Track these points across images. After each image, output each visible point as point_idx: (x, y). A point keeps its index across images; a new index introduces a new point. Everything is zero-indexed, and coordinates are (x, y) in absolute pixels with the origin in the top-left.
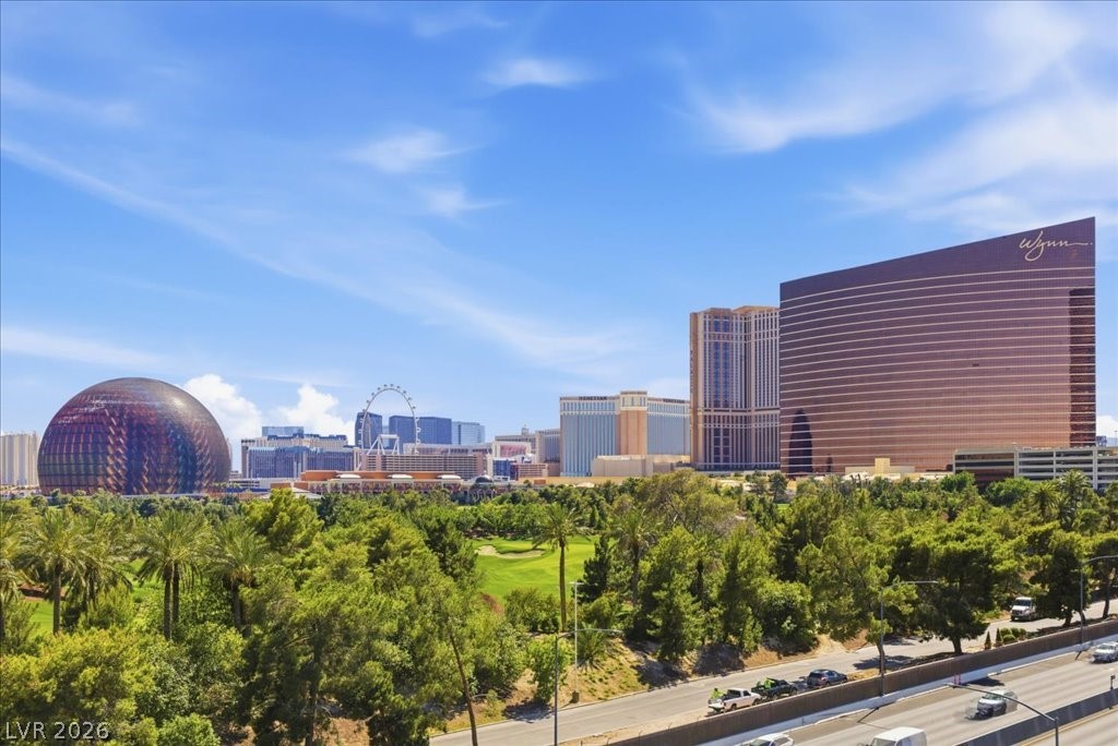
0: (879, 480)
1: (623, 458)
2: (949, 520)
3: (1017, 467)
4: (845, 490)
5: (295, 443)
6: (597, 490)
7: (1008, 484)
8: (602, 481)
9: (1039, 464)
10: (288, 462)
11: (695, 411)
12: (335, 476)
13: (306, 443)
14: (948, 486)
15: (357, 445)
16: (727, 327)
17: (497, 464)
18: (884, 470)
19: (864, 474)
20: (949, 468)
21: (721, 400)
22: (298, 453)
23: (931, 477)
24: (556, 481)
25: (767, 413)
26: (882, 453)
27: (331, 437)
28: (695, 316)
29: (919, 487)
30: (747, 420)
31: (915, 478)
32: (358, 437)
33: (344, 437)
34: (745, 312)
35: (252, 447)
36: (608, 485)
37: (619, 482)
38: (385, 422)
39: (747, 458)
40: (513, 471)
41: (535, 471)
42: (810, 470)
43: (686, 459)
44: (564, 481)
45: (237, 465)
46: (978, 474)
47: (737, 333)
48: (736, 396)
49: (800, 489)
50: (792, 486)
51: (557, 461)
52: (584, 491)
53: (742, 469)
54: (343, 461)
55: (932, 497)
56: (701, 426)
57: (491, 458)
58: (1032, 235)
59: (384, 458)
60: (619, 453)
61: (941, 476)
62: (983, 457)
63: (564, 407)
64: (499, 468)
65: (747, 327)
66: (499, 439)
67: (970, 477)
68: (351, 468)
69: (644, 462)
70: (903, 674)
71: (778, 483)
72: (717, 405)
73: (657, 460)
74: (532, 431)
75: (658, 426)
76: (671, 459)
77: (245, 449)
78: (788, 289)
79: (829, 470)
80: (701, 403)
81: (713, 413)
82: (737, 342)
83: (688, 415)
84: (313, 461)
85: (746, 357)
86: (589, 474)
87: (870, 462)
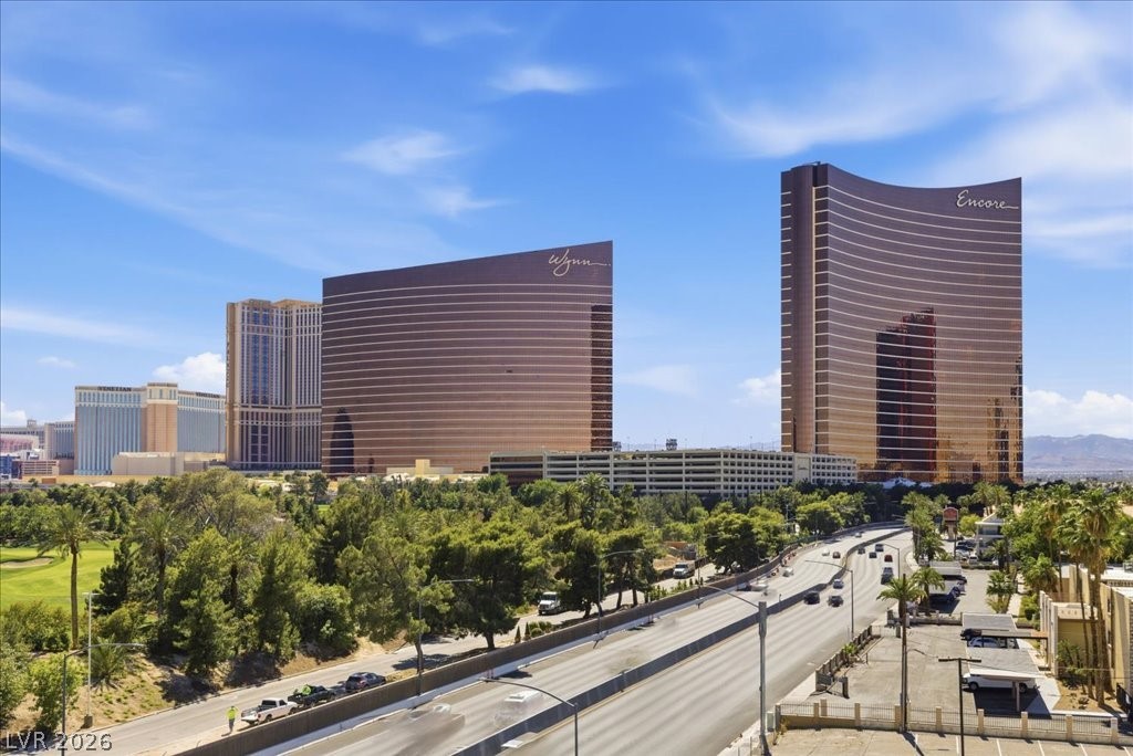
0: (419, 480)
1: (149, 455)
2: (484, 521)
3: (545, 470)
4: (386, 491)
6: (118, 490)
7: (538, 485)
8: (125, 480)
9: (564, 467)
11: (231, 406)
14: (484, 487)
16: (267, 320)
18: (423, 471)
19: (404, 475)
20: (485, 470)
21: (260, 396)
23: (468, 478)
24: (69, 480)
25: (308, 411)
26: (423, 454)
28: (232, 307)
29: (457, 488)
30: (287, 418)
31: (454, 479)
34: (287, 306)
36: (131, 484)
37: (144, 481)
39: (287, 457)
40: (15, 468)
41: (43, 468)
42: (352, 470)
43: (220, 457)
44: (80, 479)
46: (510, 476)
47: (277, 328)
48: (275, 393)
49: (341, 490)
50: (333, 487)
51: (71, 457)
52: (102, 492)
53: (281, 468)
55: (469, 498)
56: (237, 422)
58: (559, 252)
60: (144, 449)
61: (478, 477)
62: (516, 459)
63: (80, 397)
65: (288, 322)
67: (504, 478)
69: (173, 460)
70: (440, 672)
71: (319, 484)
72: (255, 401)
73: (189, 458)
74: (40, 423)
75: (191, 414)
76: (204, 458)
78: (332, 286)
79: (371, 470)
80: (238, 399)
81: (250, 410)
82: (277, 337)
83: (224, 410)
85: (287, 352)
86: (109, 473)
87: (412, 463)
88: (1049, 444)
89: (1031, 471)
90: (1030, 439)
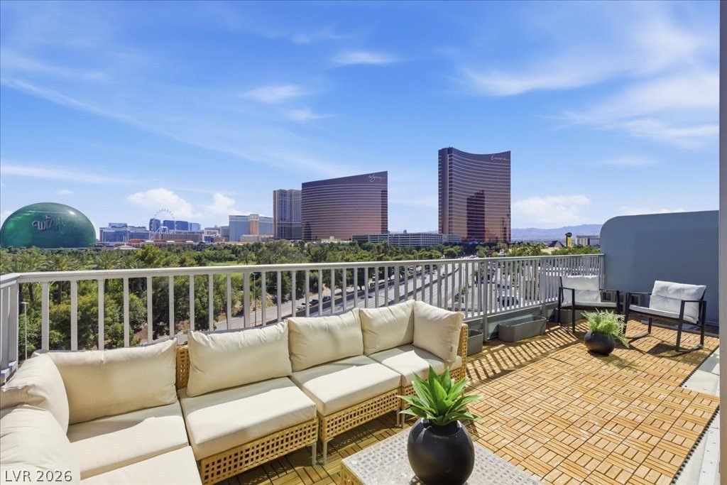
0: (332, 243)
1: (252, 236)
3: (369, 239)
4: (322, 246)
5: (123, 229)
6: (244, 245)
7: (367, 244)
8: (246, 243)
9: (374, 238)
10: (122, 236)
11: (275, 221)
12: (143, 241)
13: (128, 229)
14: (351, 244)
15: (150, 230)
16: (285, 195)
17: (206, 237)
18: (332, 240)
19: (327, 241)
20: (350, 239)
21: (283, 218)
22: (125, 233)
23: (346, 242)
24: (229, 243)
25: (297, 221)
26: (331, 235)
27: (139, 227)
28: (275, 192)
29: (343, 245)
30: (291, 224)
31: (341, 242)
32: (151, 227)
33: (144, 228)
34: (291, 191)
35: (104, 231)
36: (248, 244)
37: (251, 243)
38: (162, 222)
39: (291, 235)
40: (212, 240)
41: (220, 239)
42: (310, 240)
43: (272, 236)
44: (233, 243)
45: (98, 237)
46: (359, 241)
47: (288, 198)
48: (288, 217)
49: (308, 245)
50: (306, 245)
51: (228, 236)
52: (239, 246)
53: (290, 239)
54: (144, 236)
55: (347, 248)
56: (277, 226)
57: (204, 235)
58: (372, 174)
59: (162, 235)
60: (249, 234)
61: (349, 242)
62: (360, 236)
63: (230, 219)
64: (206, 238)
65: (291, 196)
66: (206, 229)
67: (357, 242)
68: (148, 239)
69: (258, 237)
71: (302, 244)
73: (263, 236)
74: (219, 226)
75: (263, 223)
76: (267, 236)
77: (101, 231)
78: (304, 185)
79: (316, 240)
80: (277, 219)
81: (280, 222)
82: (288, 200)
83: (273, 222)
84: (132, 236)
85: (291, 205)
86: (239, 241)
87: (329, 238)
88: (518, 230)
89: (513, 239)
90: (513, 230)
